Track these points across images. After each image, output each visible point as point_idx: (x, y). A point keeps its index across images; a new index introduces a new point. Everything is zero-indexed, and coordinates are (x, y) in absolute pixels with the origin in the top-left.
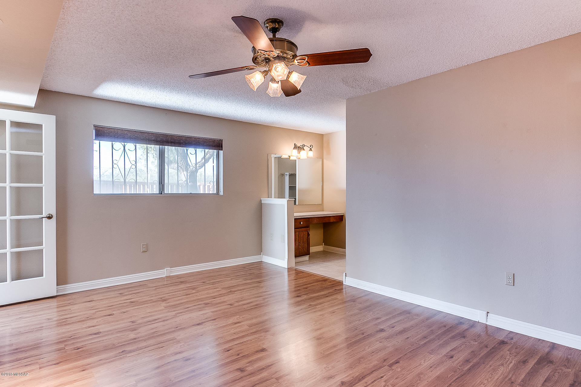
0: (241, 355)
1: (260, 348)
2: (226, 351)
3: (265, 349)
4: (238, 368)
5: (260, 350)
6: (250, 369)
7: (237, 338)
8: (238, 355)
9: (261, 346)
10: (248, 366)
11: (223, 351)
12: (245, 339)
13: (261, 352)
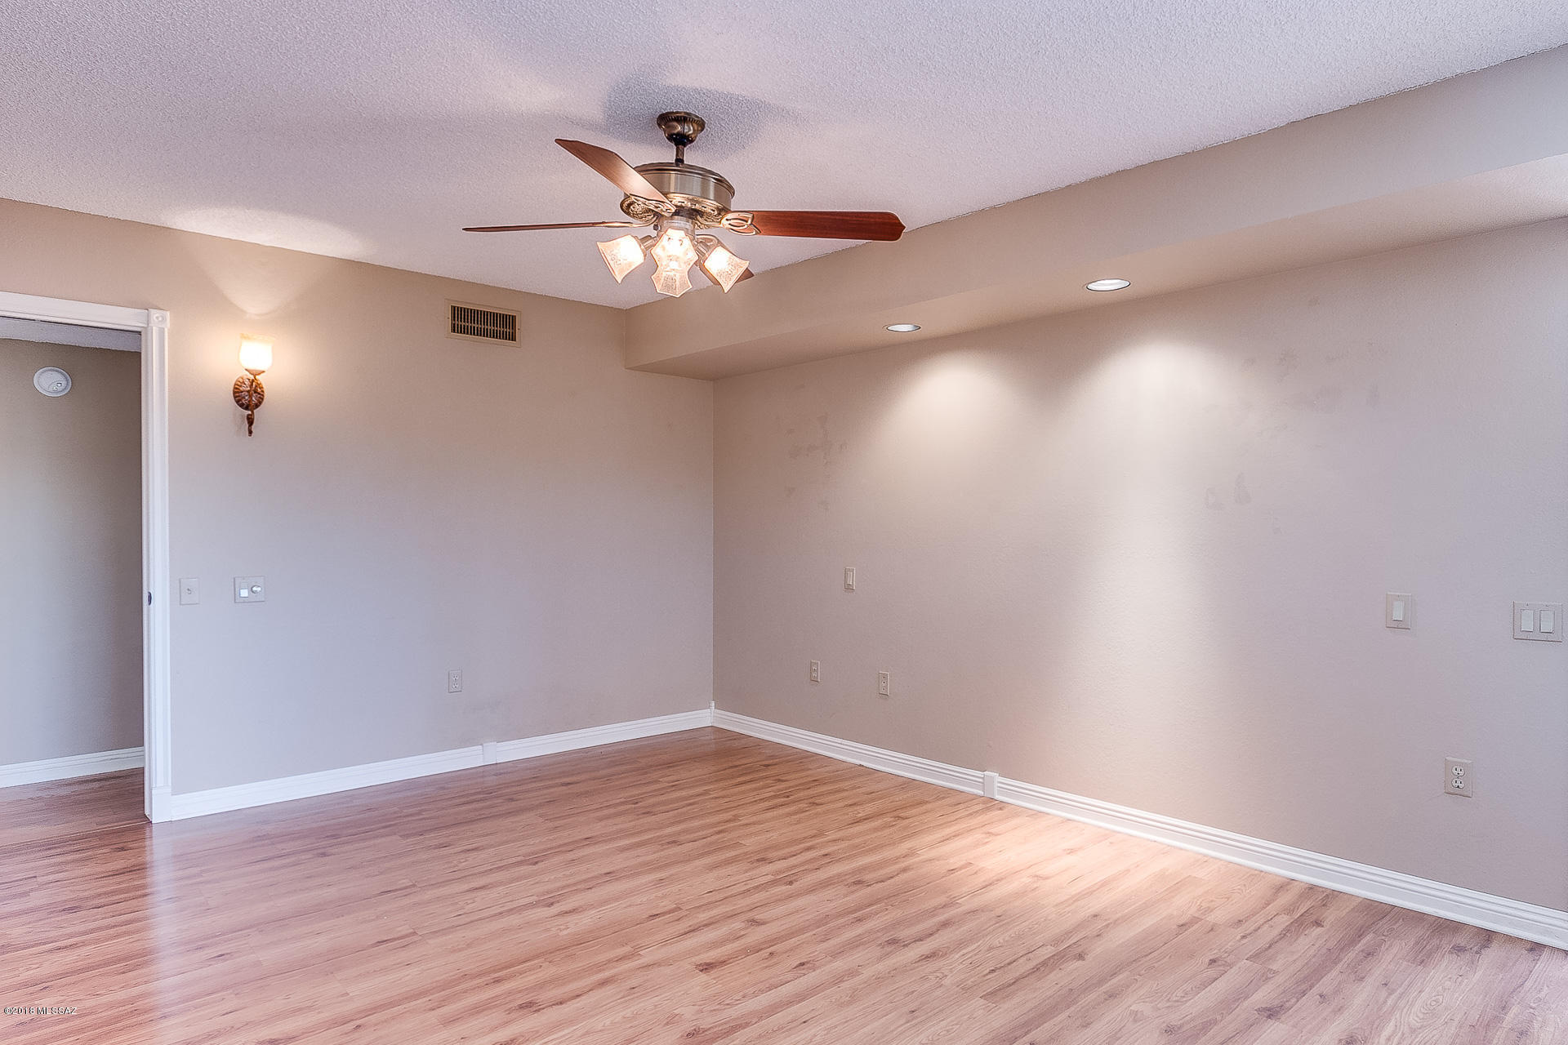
0: (765, 953)
1: (714, 973)
2: (808, 962)
3: (701, 971)
4: (763, 927)
5: (716, 966)
6: (737, 925)
7: (790, 1003)
8: (771, 954)
9: (714, 979)
10: (741, 929)
11: (817, 964)
12: (765, 999)
13: (712, 961)
